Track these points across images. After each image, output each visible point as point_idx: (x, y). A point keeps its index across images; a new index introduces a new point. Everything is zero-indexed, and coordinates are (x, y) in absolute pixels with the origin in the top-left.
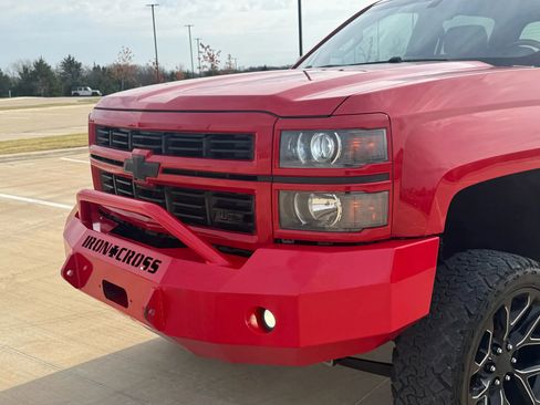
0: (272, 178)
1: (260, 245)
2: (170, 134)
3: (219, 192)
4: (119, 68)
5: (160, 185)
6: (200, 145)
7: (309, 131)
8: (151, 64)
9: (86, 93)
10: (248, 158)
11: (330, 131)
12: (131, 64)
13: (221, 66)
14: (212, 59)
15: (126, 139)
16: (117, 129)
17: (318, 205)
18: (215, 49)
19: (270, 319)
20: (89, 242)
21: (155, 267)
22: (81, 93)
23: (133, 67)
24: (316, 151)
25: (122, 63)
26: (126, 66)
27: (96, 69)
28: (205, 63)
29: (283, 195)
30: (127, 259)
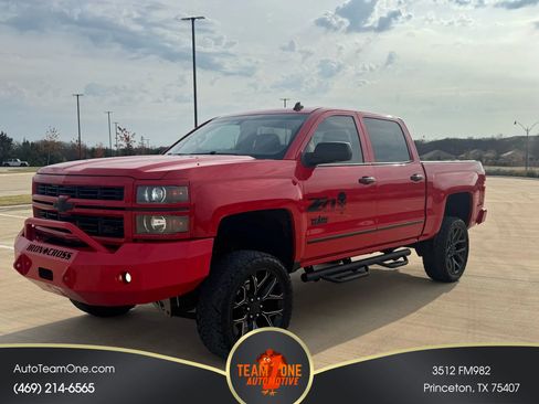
0: (132, 209)
1: (125, 242)
2: (80, 187)
3: (106, 217)
4: (46, 144)
5: (74, 214)
6: (96, 193)
7: (152, 187)
8: (74, 142)
9: (16, 164)
10: (121, 199)
11: (160, 186)
12: (57, 140)
13: (135, 145)
14: (128, 139)
15: (55, 190)
16: (50, 185)
17: (156, 222)
18: (130, 131)
19: (128, 278)
20: (31, 248)
21: (69, 256)
22: (11, 163)
23: (59, 144)
24: (154, 195)
25: (49, 139)
26: (53, 142)
27: (26, 144)
28: (121, 142)
29: (138, 218)
30: (53, 254)
